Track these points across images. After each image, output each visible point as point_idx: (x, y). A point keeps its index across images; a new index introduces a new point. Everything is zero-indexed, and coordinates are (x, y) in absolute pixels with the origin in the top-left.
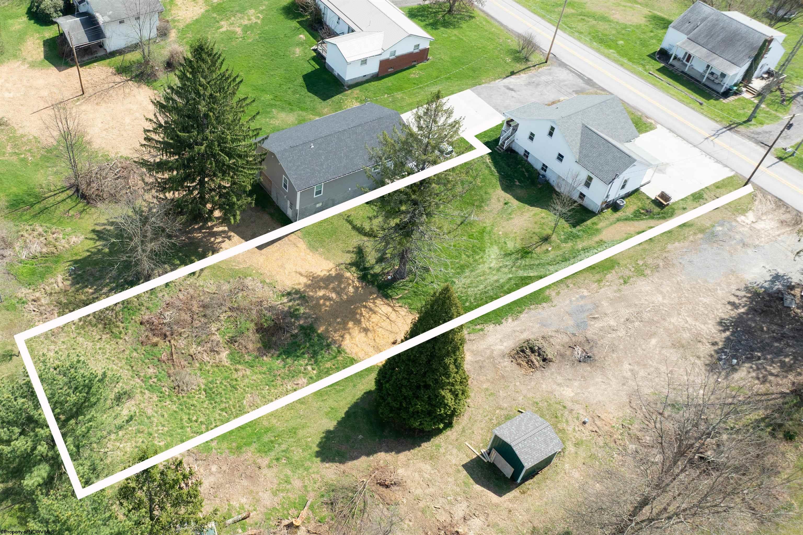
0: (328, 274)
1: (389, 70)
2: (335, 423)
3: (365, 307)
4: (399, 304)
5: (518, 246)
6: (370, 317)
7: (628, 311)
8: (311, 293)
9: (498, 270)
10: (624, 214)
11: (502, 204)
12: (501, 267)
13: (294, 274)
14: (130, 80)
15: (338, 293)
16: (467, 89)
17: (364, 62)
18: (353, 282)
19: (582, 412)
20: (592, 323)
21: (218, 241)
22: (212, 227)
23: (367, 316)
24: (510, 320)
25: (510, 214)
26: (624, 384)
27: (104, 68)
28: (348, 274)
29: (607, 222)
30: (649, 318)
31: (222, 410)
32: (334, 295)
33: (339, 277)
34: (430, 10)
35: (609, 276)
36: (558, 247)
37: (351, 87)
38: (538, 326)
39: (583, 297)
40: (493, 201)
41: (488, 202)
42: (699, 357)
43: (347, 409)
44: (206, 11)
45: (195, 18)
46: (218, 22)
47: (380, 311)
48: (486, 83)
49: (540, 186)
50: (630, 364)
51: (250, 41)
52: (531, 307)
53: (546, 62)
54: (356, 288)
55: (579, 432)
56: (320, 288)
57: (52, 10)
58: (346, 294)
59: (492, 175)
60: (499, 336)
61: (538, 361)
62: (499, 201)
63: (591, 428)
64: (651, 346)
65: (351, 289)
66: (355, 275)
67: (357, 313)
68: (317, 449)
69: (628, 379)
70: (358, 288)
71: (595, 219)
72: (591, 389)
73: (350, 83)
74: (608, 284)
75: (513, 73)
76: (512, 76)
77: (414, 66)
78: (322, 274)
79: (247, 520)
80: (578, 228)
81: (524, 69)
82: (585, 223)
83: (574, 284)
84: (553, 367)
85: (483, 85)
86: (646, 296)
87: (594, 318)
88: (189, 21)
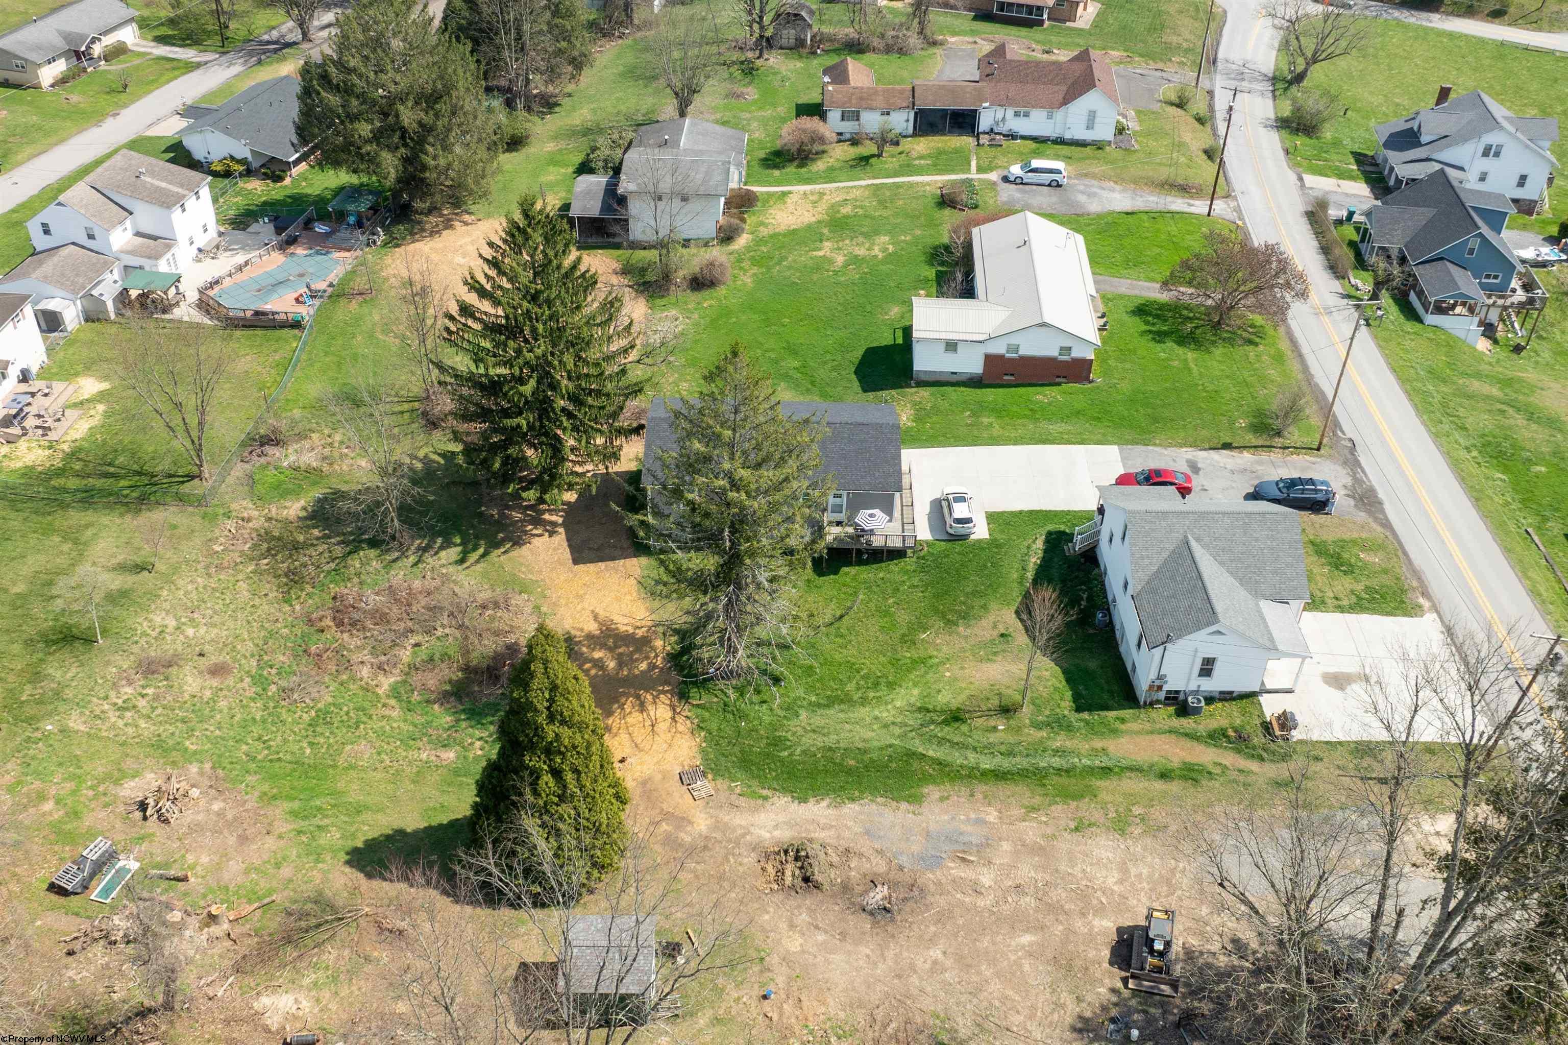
0: (631, 631)
1: (1006, 378)
2: (423, 825)
3: (638, 697)
4: (689, 714)
5: (954, 704)
6: (630, 713)
7: (1033, 874)
8: (584, 649)
9: (886, 726)
10: (1193, 725)
11: (996, 633)
12: (893, 723)
13: (588, 613)
14: (630, 286)
15: (621, 664)
16: (1115, 444)
17: (951, 346)
18: (657, 656)
19: (781, 980)
20: (951, 865)
21: (535, 532)
22: (544, 512)
23: (628, 711)
24: (824, 804)
25: (995, 653)
26: (899, 976)
27: (608, 261)
28: (659, 643)
29: (1148, 726)
30: (1058, 901)
31: (311, 744)
32: (612, 664)
33: (642, 643)
34: (1185, 312)
35: (1058, 809)
36: (1019, 730)
37: (922, 384)
38: (858, 829)
39: (980, 822)
40: (984, 622)
41: (973, 622)
42: (1079, 1000)
43: (460, 816)
44: (819, 222)
45: (793, 227)
46: (821, 241)
47: (652, 713)
48: (1160, 445)
49: (1091, 631)
50: (945, 953)
51: (842, 279)
52: (879, 800)
53: (1318, 449)
54: (652, 667)
55: (741, 1006)
56: (603, 646)
57: (601, 164)
58: (630, 670)
59: (1021, 583)
60: (781, 818)
61: (793, 875)
62: (995, 626)
63: (768, 1009)
64: (1013, 943)
65: (643, 666)
66: (668, 648)
67: (618, 702)
68: (360, 845)
69: (915, 972)
70: (655, 666)
71: (1127, 713)
72: (837, 958)
73: (923, 377)
74: (1044, 819)
75: (1227, 446)
76: (1224, 452)
77: (1059, 384)
78: (623, 628)
79: (180, 884)
80: (1085, 715)
81: (1255, 447)
82: (1103, 713)
83: (985, 797)
84: (810, 900)
85: (1150, 448)
86: (1091, 864)
87: (963, 860)
88: (782, 228)
